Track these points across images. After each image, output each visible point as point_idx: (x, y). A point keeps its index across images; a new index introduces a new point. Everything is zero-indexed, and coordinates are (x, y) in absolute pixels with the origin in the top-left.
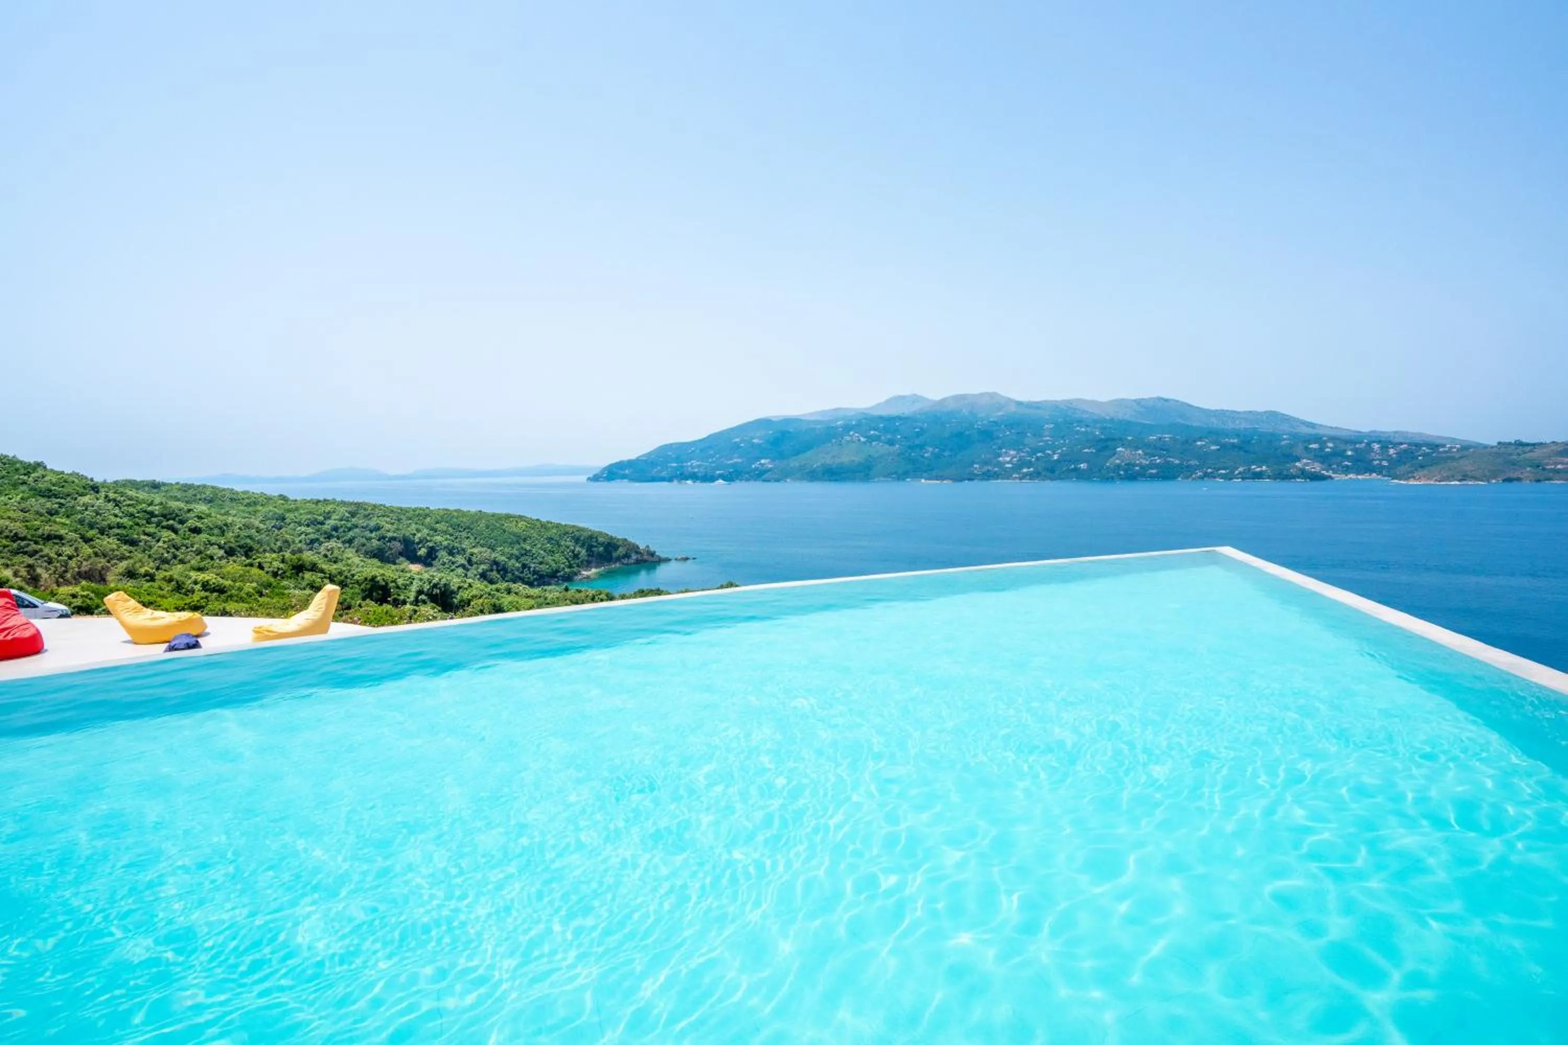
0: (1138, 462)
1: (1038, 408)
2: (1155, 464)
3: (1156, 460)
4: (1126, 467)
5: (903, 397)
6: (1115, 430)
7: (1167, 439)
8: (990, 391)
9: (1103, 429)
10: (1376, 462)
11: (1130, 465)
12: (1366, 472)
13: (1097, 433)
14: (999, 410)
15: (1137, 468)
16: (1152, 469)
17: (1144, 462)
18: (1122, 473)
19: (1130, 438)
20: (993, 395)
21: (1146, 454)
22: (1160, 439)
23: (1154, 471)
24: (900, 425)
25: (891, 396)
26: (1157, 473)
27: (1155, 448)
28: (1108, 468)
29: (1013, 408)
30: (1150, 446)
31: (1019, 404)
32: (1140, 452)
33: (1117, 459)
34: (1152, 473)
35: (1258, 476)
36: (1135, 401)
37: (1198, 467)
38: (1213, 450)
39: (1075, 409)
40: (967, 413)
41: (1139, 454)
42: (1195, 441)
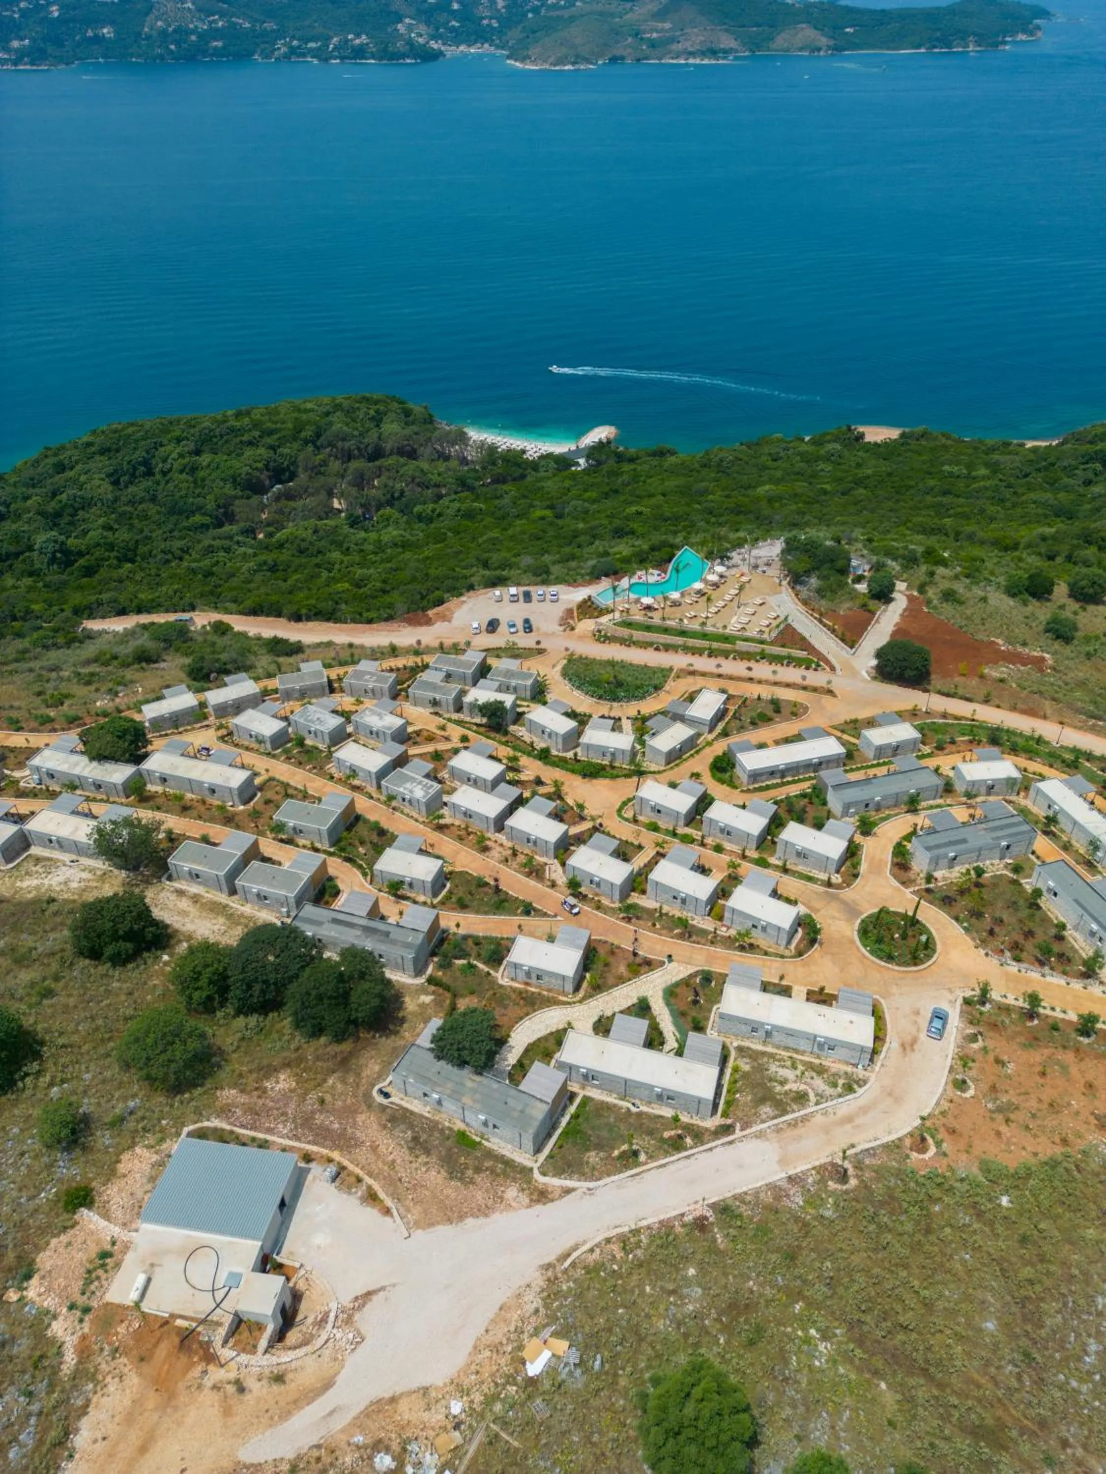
0: (191, 25)
3: (216, 21)
4: (176, 35)
10: (485, 22)
11: (182, 33)
12: (476, 42)
17: (200, 25)
18: (172, 47)
23: (219, 44)
26: (224, 47)
28: (148, 37)
33: (158, 18)
34: (216, 48)
35: (359, 53)
37: (280, 34)
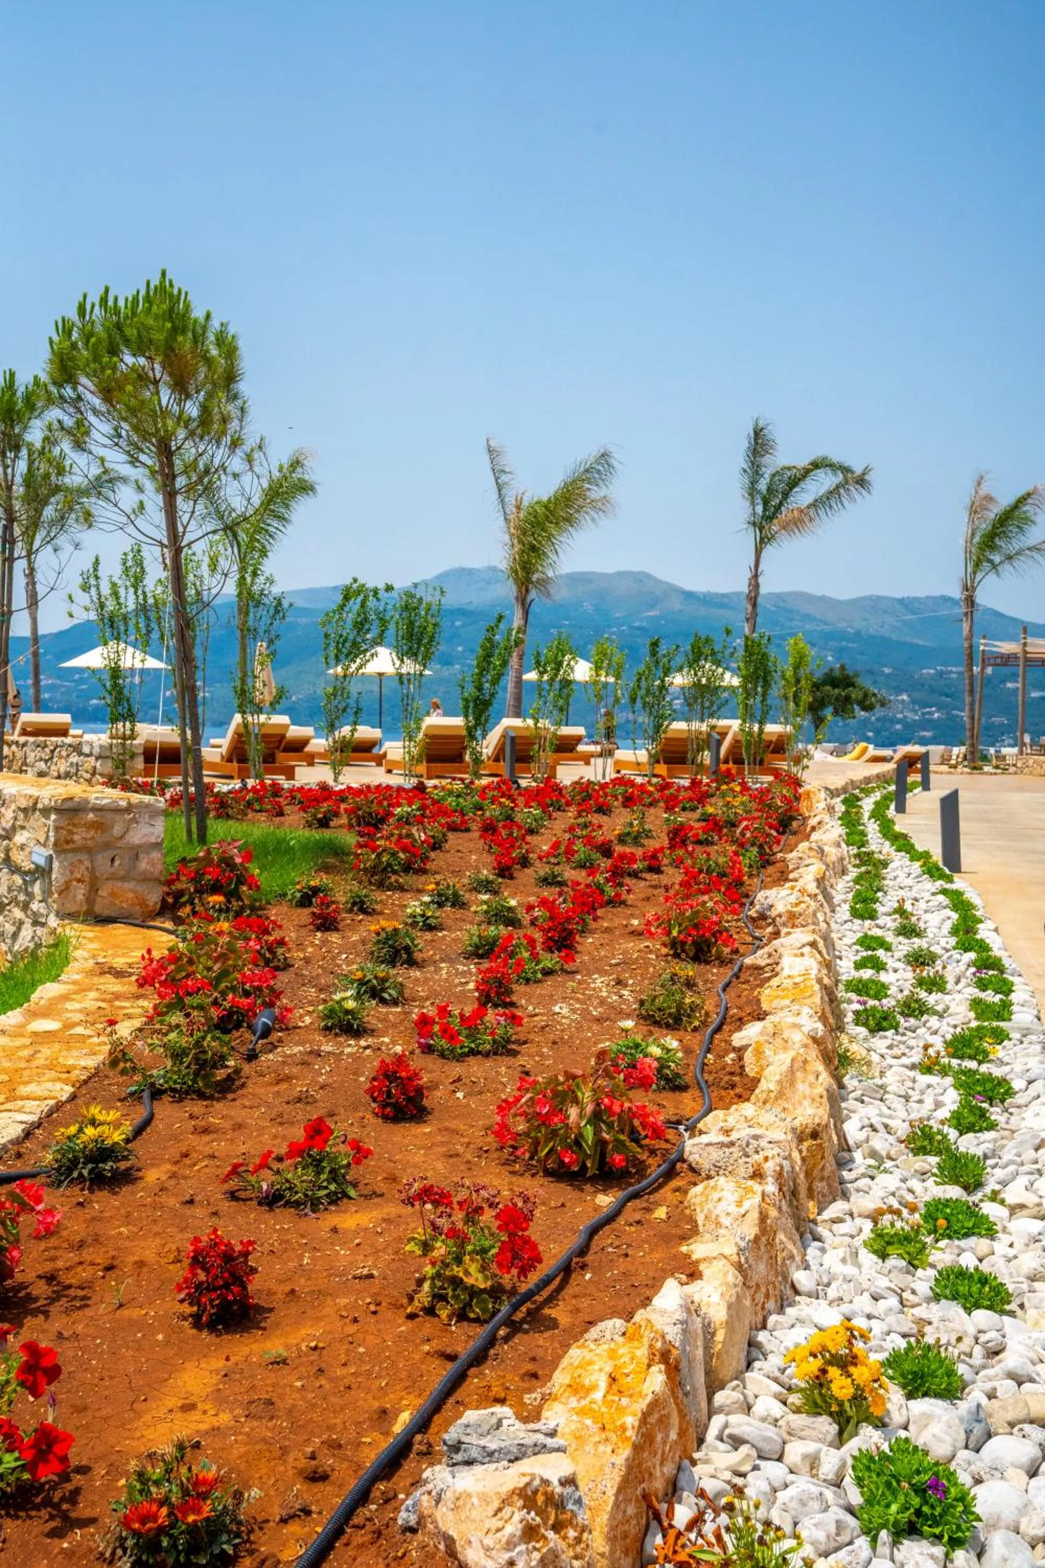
0: (900, 716)
1: (722, 606)
2: (931, 721)
3: (931, 713)
4: (880, 724)
5: (470, 572)
6: (862, 654)
7: (952, 676)
8: (635, 569)
9: (840, 652)
13: (830, 658)
14: (652, 607)
15: (898, 727)
16: (925, 729)
17: (910, 715)
19: (887, 671)
20: (641, 578)
21: (913, 702)
22: (941, 674)
24: (463, 626)
25: (447, 568)
27: (932, 691)
29: (676, 604)
30: (923, 685)
31: (690, 596)
32: (905, 697)
36: (901, 601)
38: (1034, 699)
39: (791, 611)
40: (591, 609)
41: (903, 701)
42: (1004, 681)
